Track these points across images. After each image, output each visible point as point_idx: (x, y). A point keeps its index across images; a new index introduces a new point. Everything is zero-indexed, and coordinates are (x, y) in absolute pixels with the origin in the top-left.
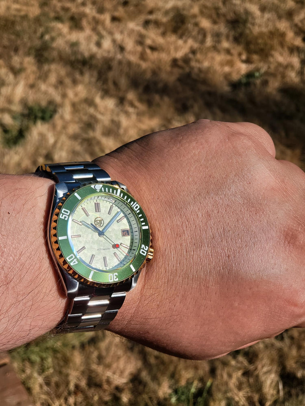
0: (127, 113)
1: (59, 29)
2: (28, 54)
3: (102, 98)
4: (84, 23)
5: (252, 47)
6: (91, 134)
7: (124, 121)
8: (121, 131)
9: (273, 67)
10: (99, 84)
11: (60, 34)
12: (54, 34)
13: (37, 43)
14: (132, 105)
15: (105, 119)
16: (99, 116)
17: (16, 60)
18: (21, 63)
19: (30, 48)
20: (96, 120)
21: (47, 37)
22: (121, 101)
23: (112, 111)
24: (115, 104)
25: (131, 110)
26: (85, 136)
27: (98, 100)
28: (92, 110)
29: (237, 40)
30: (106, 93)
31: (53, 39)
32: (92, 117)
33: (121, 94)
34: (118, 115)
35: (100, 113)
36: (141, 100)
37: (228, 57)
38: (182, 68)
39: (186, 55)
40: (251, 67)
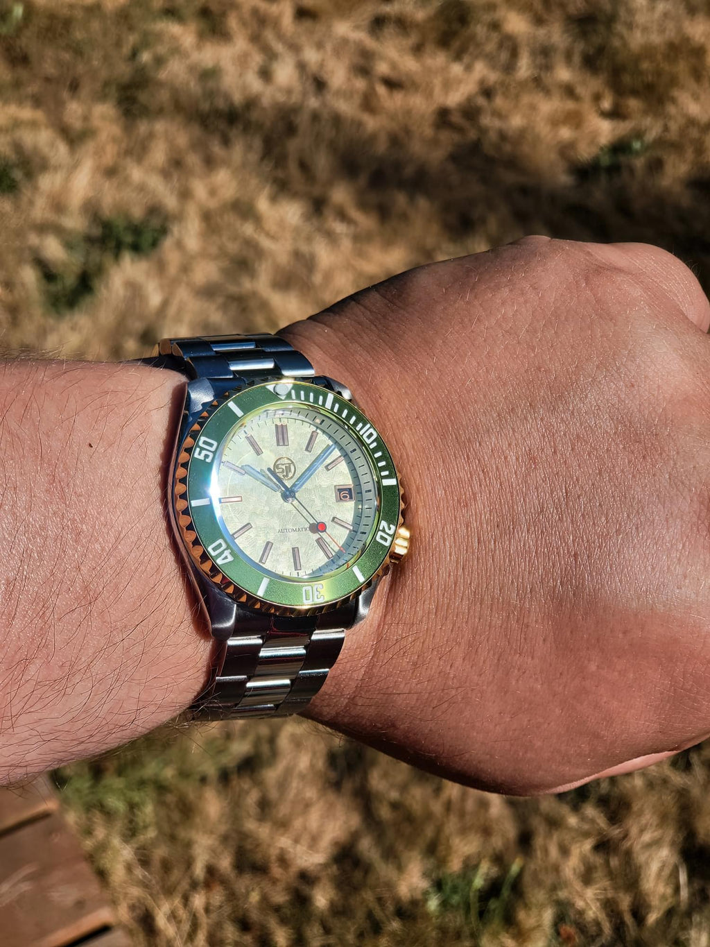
0: (331, 237)
1: (174, 38)
2: (102, 97)
3: (274, 199)
4: (233, 23)
5: (627, 79)
6: (247, 285)
7: (325, 255)
8: (317, 279)
9: (674, 127)
10: (267, 167)
11: (176, 50)
12: (161, 49)
13: (123, 70)
14: (342, 216)
15: (279, 250)
16: (265, 243)
17: (74, 110)
18: (86, 118)
19: (106, 84)
20: (259, 253)
21: (146, 57)
22: (318, 206)
23: (297, 231)
24: (302, 214)
25: (339, 228)
26: (232, 289)
27: (263, 205)
28: (248, 229)
29: (590, 63)
30: (282, 188)
31: (159, 61)
32: (250, 244)
33: (317, 191)
34: (309, 239)
35: (268, 235)
36: (363, 205)
37: (570, 105)
38: (459, 130)
39: (469, 99)
40: (624, 127)
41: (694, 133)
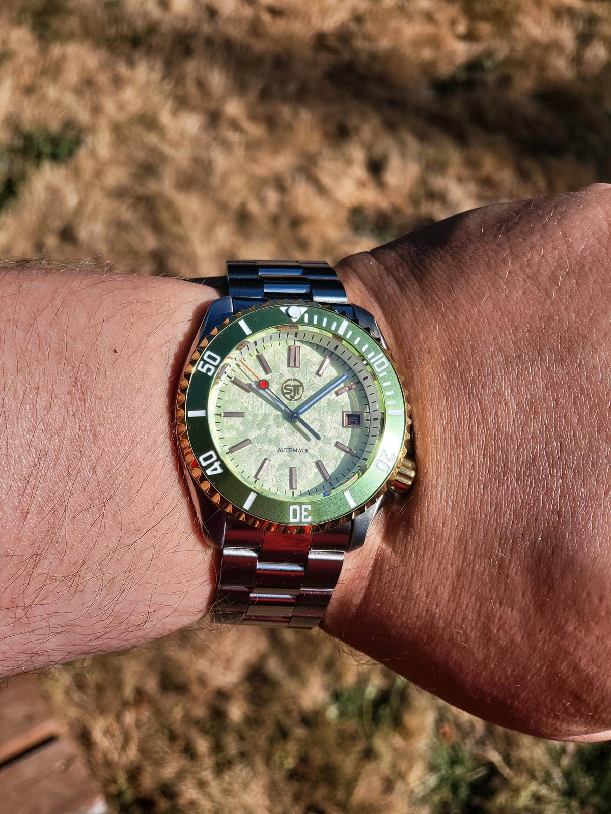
0: (226, 145)
3: (175, 113)
6: (153, 186)
7: (221, 161)
8: (215, 180)
10: (168, 87)
14: (235, 125)
15: (181, 156)
16: (169, 151)
20: (164, 158)
22: (214, 118)
23: (196, 141)
24: (200, 126)
25: (233, 137)
26: (140, 190)
27: (165, 118)
28: (152, 139)
30: (182, 103)
32: (154, 151)
33: (212, 105)
34: (208, 147)
35: (171, 144)
36: (253, 117)
37: (429, 29)
38: (333, 51)
39: (343, 25)
40: (476, 49)
41: (537, 53)
